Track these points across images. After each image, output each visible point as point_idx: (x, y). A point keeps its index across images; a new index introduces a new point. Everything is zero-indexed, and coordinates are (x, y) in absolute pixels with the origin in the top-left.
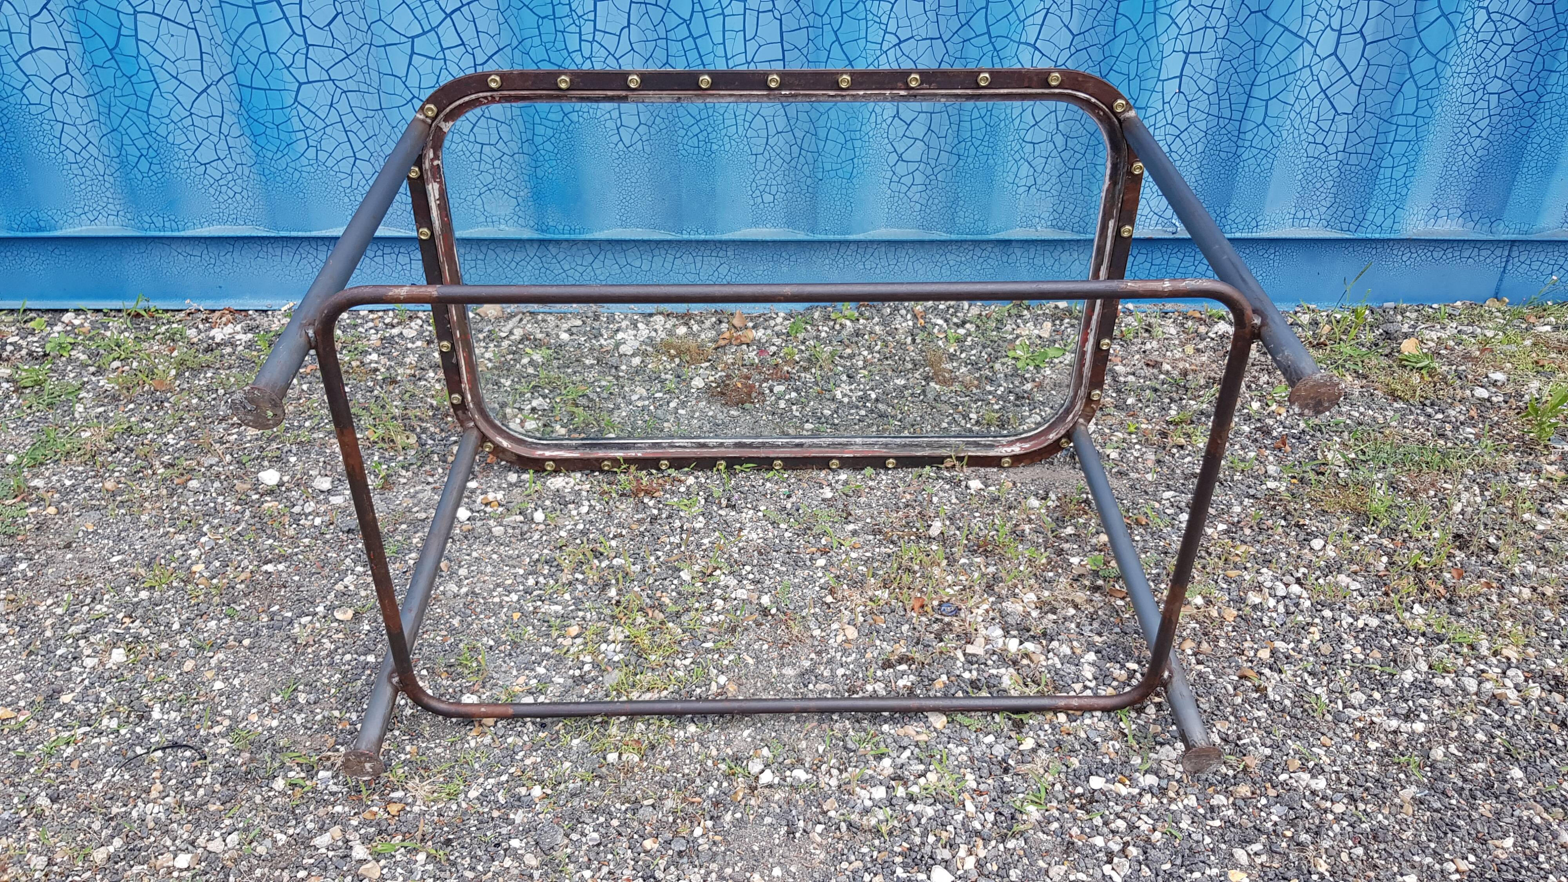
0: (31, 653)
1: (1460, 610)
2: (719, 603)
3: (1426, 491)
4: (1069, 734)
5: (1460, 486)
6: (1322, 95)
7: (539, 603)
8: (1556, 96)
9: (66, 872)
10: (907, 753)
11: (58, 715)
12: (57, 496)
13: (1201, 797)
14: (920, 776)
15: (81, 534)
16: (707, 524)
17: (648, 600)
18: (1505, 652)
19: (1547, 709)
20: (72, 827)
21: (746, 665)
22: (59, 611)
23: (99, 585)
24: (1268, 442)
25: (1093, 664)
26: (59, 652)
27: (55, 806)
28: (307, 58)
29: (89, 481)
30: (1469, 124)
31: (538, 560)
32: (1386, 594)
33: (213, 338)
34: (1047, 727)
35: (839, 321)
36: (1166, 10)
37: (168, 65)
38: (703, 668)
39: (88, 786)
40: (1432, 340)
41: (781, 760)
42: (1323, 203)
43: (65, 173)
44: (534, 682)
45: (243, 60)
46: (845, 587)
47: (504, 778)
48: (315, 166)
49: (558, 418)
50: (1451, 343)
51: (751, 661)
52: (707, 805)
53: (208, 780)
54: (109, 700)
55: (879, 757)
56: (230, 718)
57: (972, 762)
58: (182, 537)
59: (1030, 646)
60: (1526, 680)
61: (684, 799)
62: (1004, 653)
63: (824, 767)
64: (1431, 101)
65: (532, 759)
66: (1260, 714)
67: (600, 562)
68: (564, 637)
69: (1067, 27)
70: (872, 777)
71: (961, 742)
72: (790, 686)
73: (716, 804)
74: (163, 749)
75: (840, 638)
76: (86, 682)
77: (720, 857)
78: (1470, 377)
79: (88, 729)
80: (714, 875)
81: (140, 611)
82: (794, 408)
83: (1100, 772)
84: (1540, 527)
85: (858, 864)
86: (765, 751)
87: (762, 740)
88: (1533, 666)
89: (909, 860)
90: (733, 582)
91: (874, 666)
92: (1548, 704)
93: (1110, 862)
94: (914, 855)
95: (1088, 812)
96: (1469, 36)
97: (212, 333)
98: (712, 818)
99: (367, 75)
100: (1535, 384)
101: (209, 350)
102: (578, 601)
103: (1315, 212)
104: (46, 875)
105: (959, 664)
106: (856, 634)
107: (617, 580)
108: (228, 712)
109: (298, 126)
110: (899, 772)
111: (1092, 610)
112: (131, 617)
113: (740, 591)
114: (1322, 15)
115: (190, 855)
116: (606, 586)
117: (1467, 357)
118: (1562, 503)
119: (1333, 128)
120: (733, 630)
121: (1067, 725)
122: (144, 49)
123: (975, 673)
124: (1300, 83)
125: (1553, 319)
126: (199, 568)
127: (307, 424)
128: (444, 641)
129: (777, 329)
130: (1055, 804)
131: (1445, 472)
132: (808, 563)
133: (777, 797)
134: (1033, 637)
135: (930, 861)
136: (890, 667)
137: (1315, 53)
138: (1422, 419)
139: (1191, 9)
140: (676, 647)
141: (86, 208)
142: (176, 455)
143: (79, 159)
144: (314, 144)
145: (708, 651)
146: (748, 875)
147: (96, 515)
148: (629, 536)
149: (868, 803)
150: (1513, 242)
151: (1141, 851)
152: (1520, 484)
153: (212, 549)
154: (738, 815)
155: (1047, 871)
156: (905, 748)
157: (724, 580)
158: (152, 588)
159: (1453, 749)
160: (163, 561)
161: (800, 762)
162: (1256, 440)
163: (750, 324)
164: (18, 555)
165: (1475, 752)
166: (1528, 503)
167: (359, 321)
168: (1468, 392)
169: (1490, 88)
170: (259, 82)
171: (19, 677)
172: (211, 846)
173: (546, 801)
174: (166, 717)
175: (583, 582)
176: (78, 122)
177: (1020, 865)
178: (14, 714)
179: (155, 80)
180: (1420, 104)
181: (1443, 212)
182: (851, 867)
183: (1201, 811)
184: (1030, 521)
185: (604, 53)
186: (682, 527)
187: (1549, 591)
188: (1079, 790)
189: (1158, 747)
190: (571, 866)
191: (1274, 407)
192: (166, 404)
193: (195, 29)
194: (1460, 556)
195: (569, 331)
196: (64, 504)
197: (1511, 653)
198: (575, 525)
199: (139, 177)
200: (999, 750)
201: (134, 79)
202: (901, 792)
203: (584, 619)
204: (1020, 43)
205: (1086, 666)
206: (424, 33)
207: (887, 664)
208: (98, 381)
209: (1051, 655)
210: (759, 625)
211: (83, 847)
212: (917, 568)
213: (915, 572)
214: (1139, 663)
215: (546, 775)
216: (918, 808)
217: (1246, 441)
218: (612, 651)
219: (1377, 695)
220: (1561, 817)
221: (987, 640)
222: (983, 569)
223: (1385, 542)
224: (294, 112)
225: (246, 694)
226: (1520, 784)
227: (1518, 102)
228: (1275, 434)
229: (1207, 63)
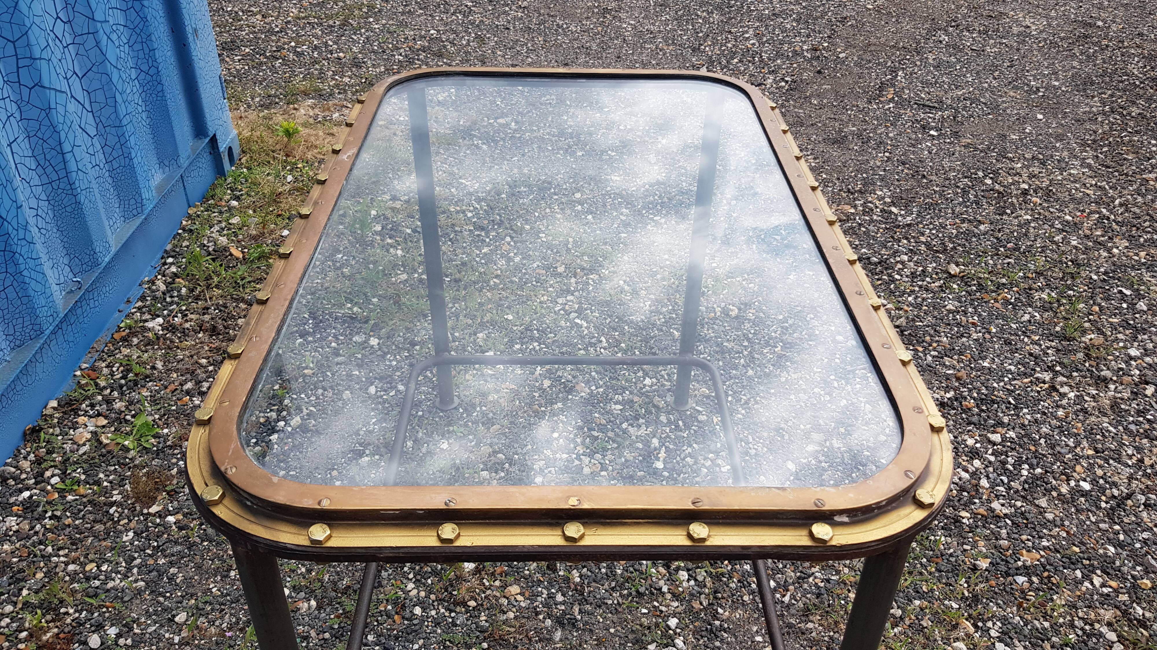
6: (81, 130)
30: (136, 106)
119: (95, 150)
229: (22, 145)
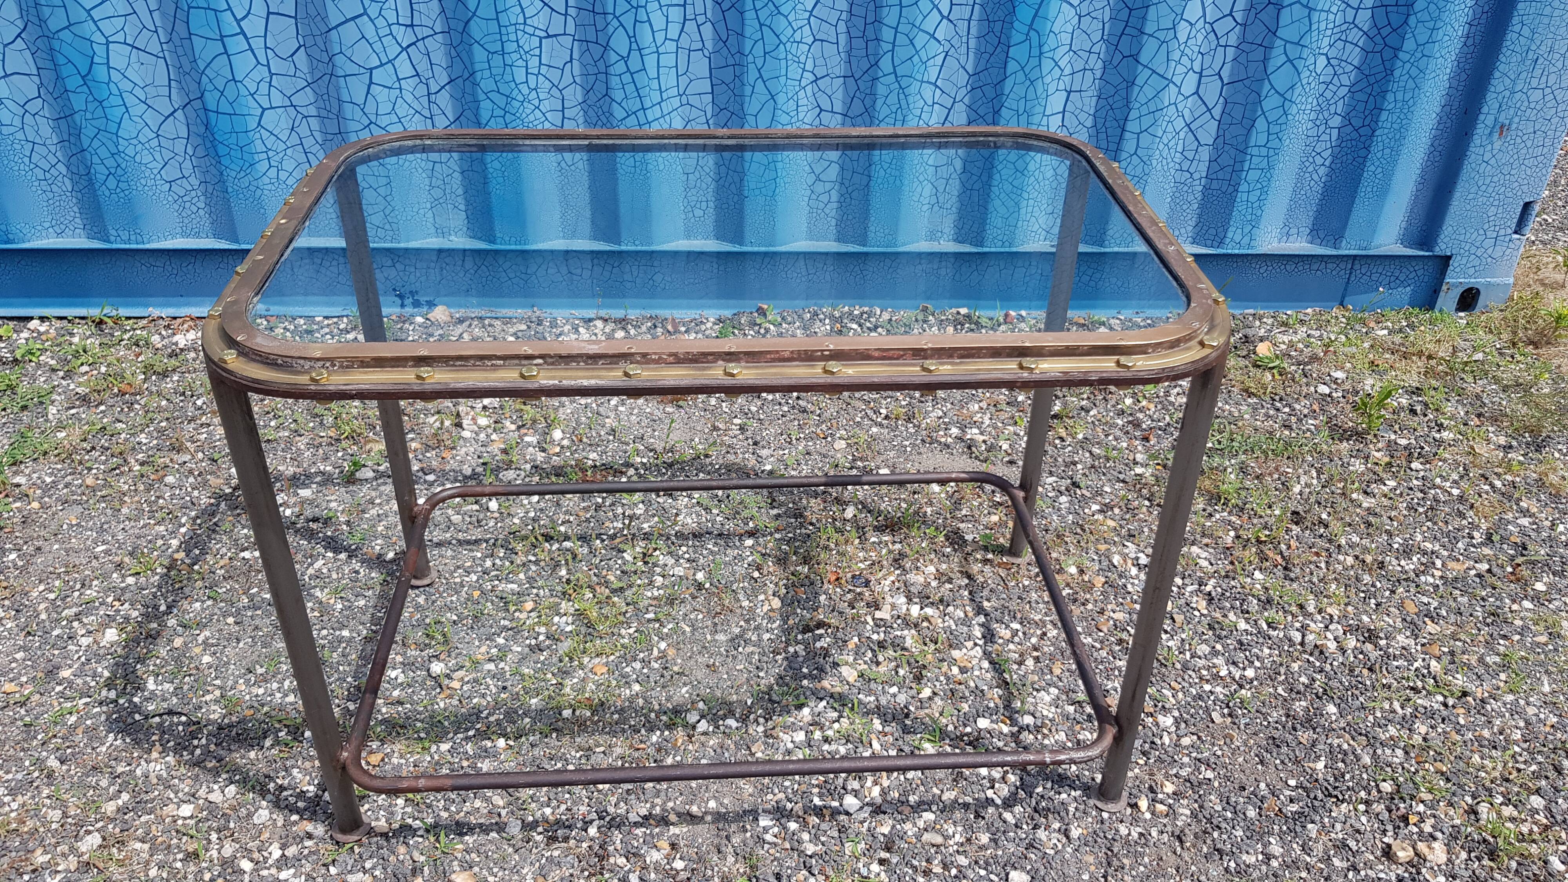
0: (29, 633)
1: (1292, 575)
2: (659, 580)
3: (1270, 474)
4: (960, 684)
5: (1300, 471)
6: (1186, 129)
7: (497, 582)
8: (1386, 131)
9: (81, 823)
10: (824, 703)
11: (59, 688)
12: (39, 492)
13: (1070, 733)
14: (834, 722)
15: (65, 527)
16: (646, 511)
17: (595, 578)
18: (1329, 610)
19: (1361, 656)
20: (82, 786)
21: (684, 632)
22: (52, 596)
23: (87, 572)
24: (1137, 434)
25: (982, 625)
26: (55, 633)
27: (64, 767)
28: (270, 85)
29: (69, 477)
30: (1314, 154)
31: (494, 544)
32: (1232, 563)
33: (176, 344)
34: (942, 678)
35: (764, 325)
36: (1050, 55)
37: (138, 91)
38: (646, 636)
39: (93, 749)
40: (1284, 343)
41: (714, 711)
42: (1190, 222)
43: (34, 189)
44: (494, 651)
45: (210, 87)
46: (770, 564)
47: (471, 733)
48: (276, 184)
49: (507, 415)
50: (1300, 346)
51: (688, 629)
52: (651, 751)
53: (204, 741)
54: (106, 674)
55: (799, 707)
56: (220, 688)
57: (879, 709)
58: (162, 528)
59: (929, 611)
60: (1344, 634)
61: (631, 746)
62: (908, 618)
63: (752, 717)
64: (1280, 135)
65: (496, 717)
66: (1121, 663)
67: (551, 545)
68: (521, 611)
69: (964, 68)
70: (794, 724)
71: (870, 692)
72: (722, 649)
73: (659, 750)
74: (160, 715)
75: (766, 608)
76: (83, 659)
77: (663, 794)
78: (1314, 375)
79: (88, 700)
80: (658, 808)
81: (128, 596)
82: (724, 404)
83: (986, 714)
84: (1365, 505)
85: (781, 796)
86: (701, 705)
87: (698, 695)
88: (1351, 622)
89: (824, 791)
90: (671, 561)
91: (795, 631)
92: (1361, 653)
93: (993, 787)
94: (828, 786)
95: (975, 748)
96: (1311, 78)
97: (176, 338)
98: (655, 761)
99: (327, 103)
100: (1369, 381)
101: (173, 355)
102: (531, 580)
103: (1183, 231)
104: (62, 826)
105: (868, 627)
106: (779, 604)
107: (566, 561)
108: (218, 682)
109: (260, 147)
110: (817, 719)
111: (982, 580)
112: (119, 600)
113: (677, 569)
114: (1185, 60)
115: (192, 806)
116: (557, 565)
117: (1314, 358)
118: (1385, 484)
119: (1197, 157)
120: (672, 604)
121: (959, 677)
122: (115, 76)
123: (882, 635)
124: (1167, 118)
125: (1390, 324)
126: (181, 555)
127: (273, 423)
128: (411, 617)
129: (707, 332)
130: (947, 741)
131: (1288, 458)
132: (738, 544)
133: (711, 743)
134: (932, 604)
135: (842, 791)
136: (809, 631)
137: (1179, 92)
138: (1272, 412)
139: (1071, 53)
140: (621, 618)
141: (54, 222)
142: (150, 453)
143: (48, 176)
144: (276, 164)
145: (649, 621)
146: (687, 807)
147: (80, 509)
148: (576, 522)
149: (790, 746)
150: (1355, 257)
151: (1018, 778)
152: (1351, 468)
153: (191, 538)
154: (678, 758)
155: (940, 797)
156: (821, 699)
157: (662, 560)
158: (138, 574)
159: (1280, 690)
160: (146, 550)
161: (731, 713)
162: (1127, 433)
163: (683, 329)
164: (7, 546)
165: (1298, 693)
166: (1357, 484)
167: (315, 327)
168: (1312, 389)
169: (1331, 123)
170: (224, 107)
171: (20, 655)
172: (212, 797)
173: (510, 751)
174: (160, 688)
175: (536, 563)
176: (48, 142)
177: (917, 793)
178: (18, 689)
179: (124, 104)
180: (1271, 137)
181: (1294, 231)
182: (776, 799)
183: (1069, 744)
184: (931, 504)
185: (548, 85)
186: (624, 514)
187: (1369, 559)
188: (968, 730)
189: (1035, 693)
190: (534, 805)
191: (1144, 403)
192: (137, 406)
193: (165, 58)
194: (1296, 529)
195: (515, 334)
196: (46, 499)
197: (1334, 611)
198: (527, 513)
199: (107, 193)
200: (902, 699)
201: (105, 104)
202: (818, 735)
203: (537, 595)
204: (922, 82)
205: (977, 627)
206: (382, 65)
207: (807, 629)
208: (68, 385)
209: (947, 618)
210: (694, 598)
211: (94, 802)
212: (833, 546)
213: (831, 550)
214: (1021, 623)
215: (509, 730)
216: (833, 747)
217: (1119, 433)
218: (565, 623)
219: (1219, 647)
220: (1365, 743)
221: (893, 606)
222: (890, 546)
223: (1233, 519)
224: (258, 135)
225: (232, 667)
226: (1334, 718)
227: (1355, 135)
228: (1144, 426)
229: (1087, 101)
